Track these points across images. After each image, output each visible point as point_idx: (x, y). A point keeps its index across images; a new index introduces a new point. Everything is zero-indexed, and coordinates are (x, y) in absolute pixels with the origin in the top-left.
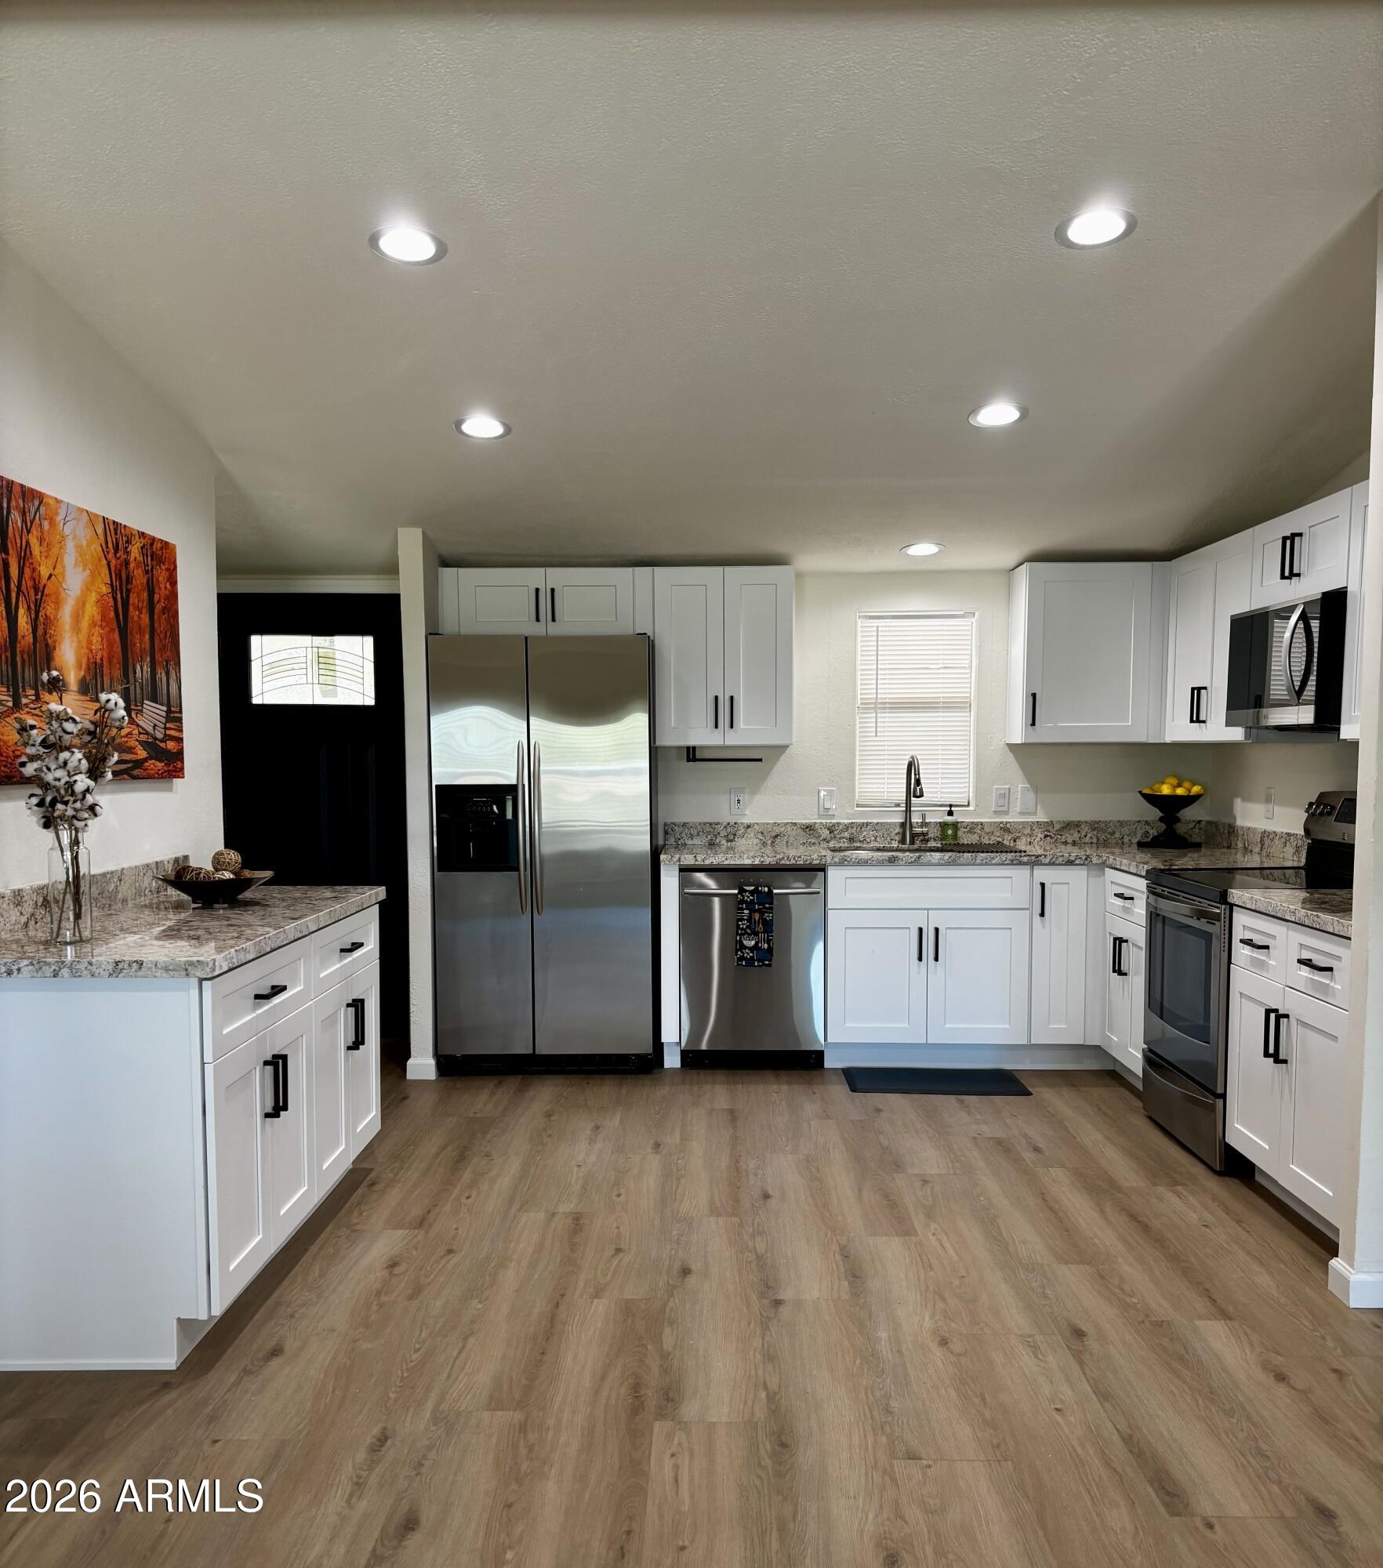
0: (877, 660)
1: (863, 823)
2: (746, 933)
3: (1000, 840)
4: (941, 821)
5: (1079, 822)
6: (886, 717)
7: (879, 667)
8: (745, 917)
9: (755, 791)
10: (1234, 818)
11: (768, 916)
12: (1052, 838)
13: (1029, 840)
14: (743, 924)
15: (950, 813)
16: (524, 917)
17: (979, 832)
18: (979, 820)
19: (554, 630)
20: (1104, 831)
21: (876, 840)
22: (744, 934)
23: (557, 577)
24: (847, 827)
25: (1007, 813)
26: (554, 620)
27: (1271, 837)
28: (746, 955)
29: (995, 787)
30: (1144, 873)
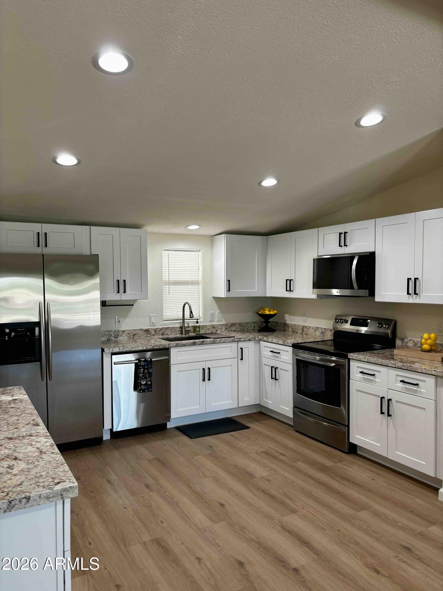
0: (169, 266)
1: (167, 328)
2: (142, 378)
3: (212, 331)
4: (194, 325)
5: (235, 323)
6: (172, 287)
7: (169, 269)
8: (142, 372)
9: (125, 317)
10: (286, 321)
11: (150, 371)
12: (227, 329)
13: (221, 331)
14: (141, 375)
15: (197, 322)
16: (43, 383)
17: (205, 328)
18: (205, 324)
19: (46, 251)
20: (243, 326)
21: (171, 334)
22: (141, 379)
23: (46, 228)
24: (161, 329)
25: (213, 321)
26: (46, 246)
27: (308, 328)
28: (142, 388)
29: (210, 312)
30: (291, 345)
